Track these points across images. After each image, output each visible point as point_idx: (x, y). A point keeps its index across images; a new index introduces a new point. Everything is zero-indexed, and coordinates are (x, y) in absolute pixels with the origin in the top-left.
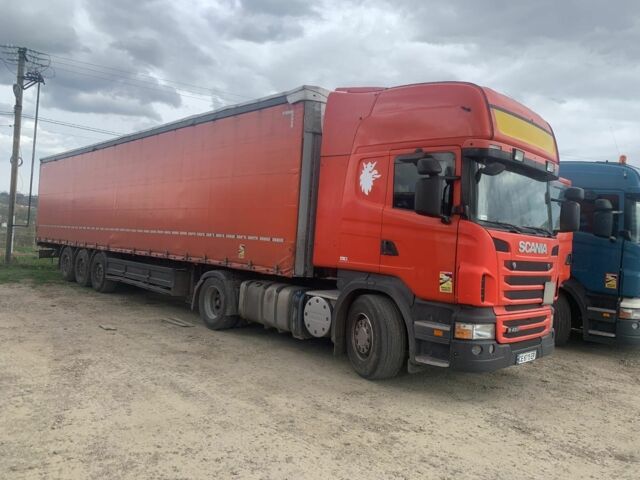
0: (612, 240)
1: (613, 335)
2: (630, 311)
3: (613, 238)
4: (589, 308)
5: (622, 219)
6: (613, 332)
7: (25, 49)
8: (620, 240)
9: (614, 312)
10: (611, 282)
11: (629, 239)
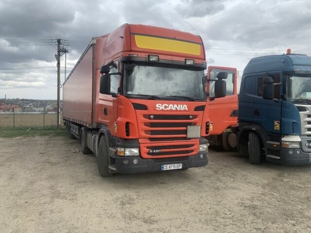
0: (275, 101)
1: (279, 158)
2: (288, 143)
3: (276, 99)
4: (267, 142)
5: (281, 88)
6: (279, 156)
7: (60, 40)
8: (281, 100)
9: (279, 144)
10: (277, 126)
11: (285, 100)
